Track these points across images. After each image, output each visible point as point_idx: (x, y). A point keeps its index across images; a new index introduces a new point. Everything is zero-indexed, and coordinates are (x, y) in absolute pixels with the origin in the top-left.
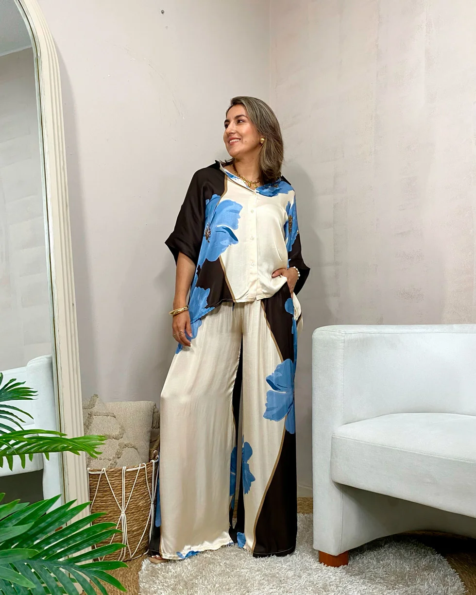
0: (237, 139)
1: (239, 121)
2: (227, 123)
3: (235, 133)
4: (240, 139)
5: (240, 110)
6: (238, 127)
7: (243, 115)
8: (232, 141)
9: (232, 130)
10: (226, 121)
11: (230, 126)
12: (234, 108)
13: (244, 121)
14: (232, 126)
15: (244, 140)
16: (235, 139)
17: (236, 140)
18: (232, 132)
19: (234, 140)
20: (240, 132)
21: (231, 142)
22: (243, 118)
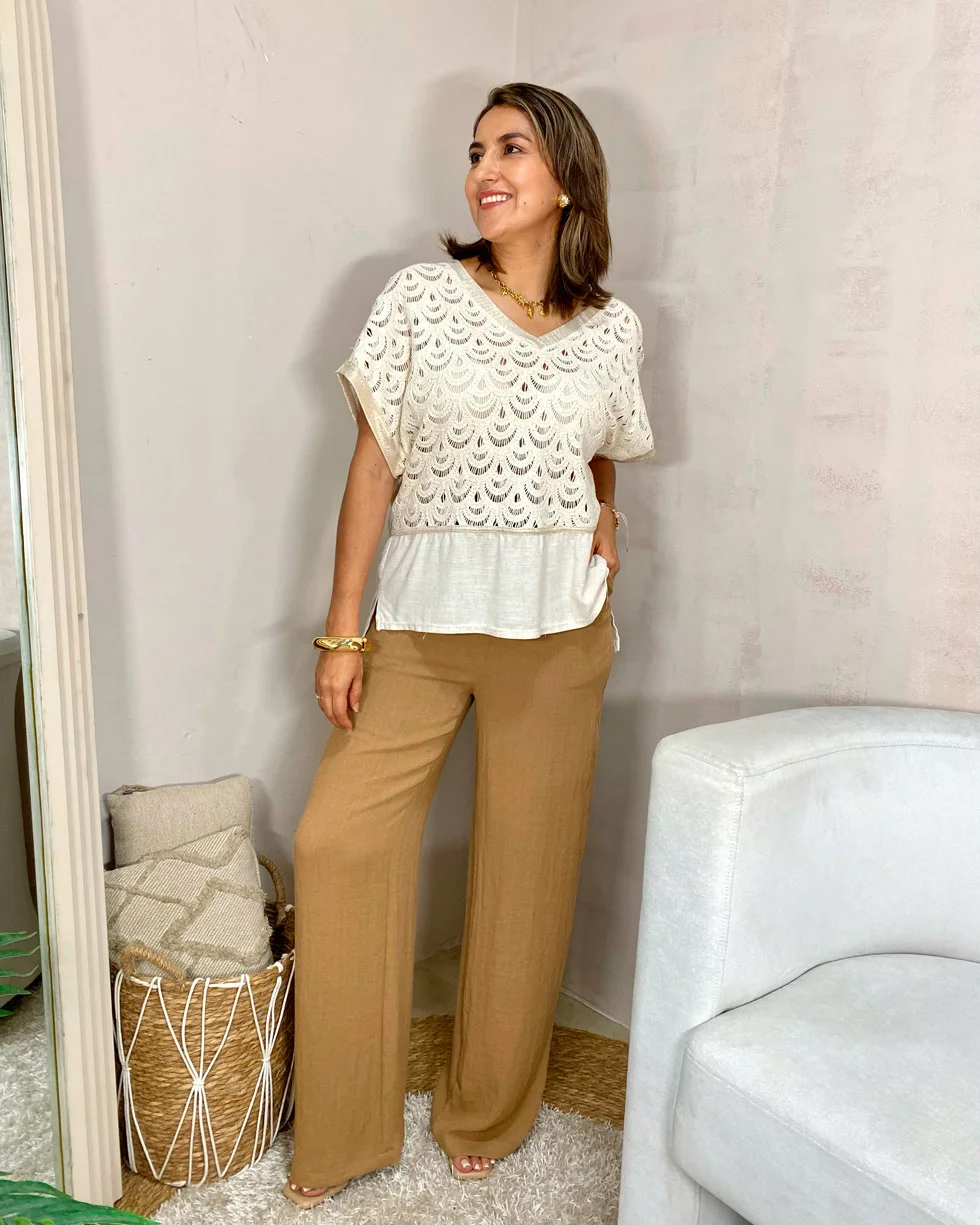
0: (502, 193)
1: (508, 148)
2: (474, 150)
3: (496, 181)
4: (510, 196)
5: (514, 121)
6: (507, 162)
7: (521, 136)
8: (490, 199)
9: (492, 172)
10: (474, 145)
11: (485, 161)
12: (496, 111)
13: (521, 151)
14: (491, 159)
15: (524, 198)
16: (496, 194)
17: (499, 198)
18: (492, 177)
19: (494, 199)
20: (509, 177)
21: (484, 201)
22: (520, 142)
